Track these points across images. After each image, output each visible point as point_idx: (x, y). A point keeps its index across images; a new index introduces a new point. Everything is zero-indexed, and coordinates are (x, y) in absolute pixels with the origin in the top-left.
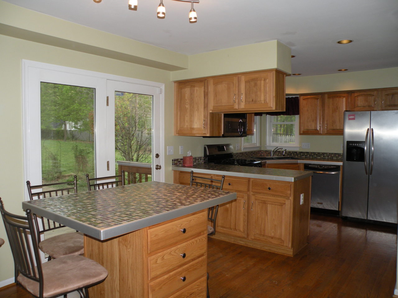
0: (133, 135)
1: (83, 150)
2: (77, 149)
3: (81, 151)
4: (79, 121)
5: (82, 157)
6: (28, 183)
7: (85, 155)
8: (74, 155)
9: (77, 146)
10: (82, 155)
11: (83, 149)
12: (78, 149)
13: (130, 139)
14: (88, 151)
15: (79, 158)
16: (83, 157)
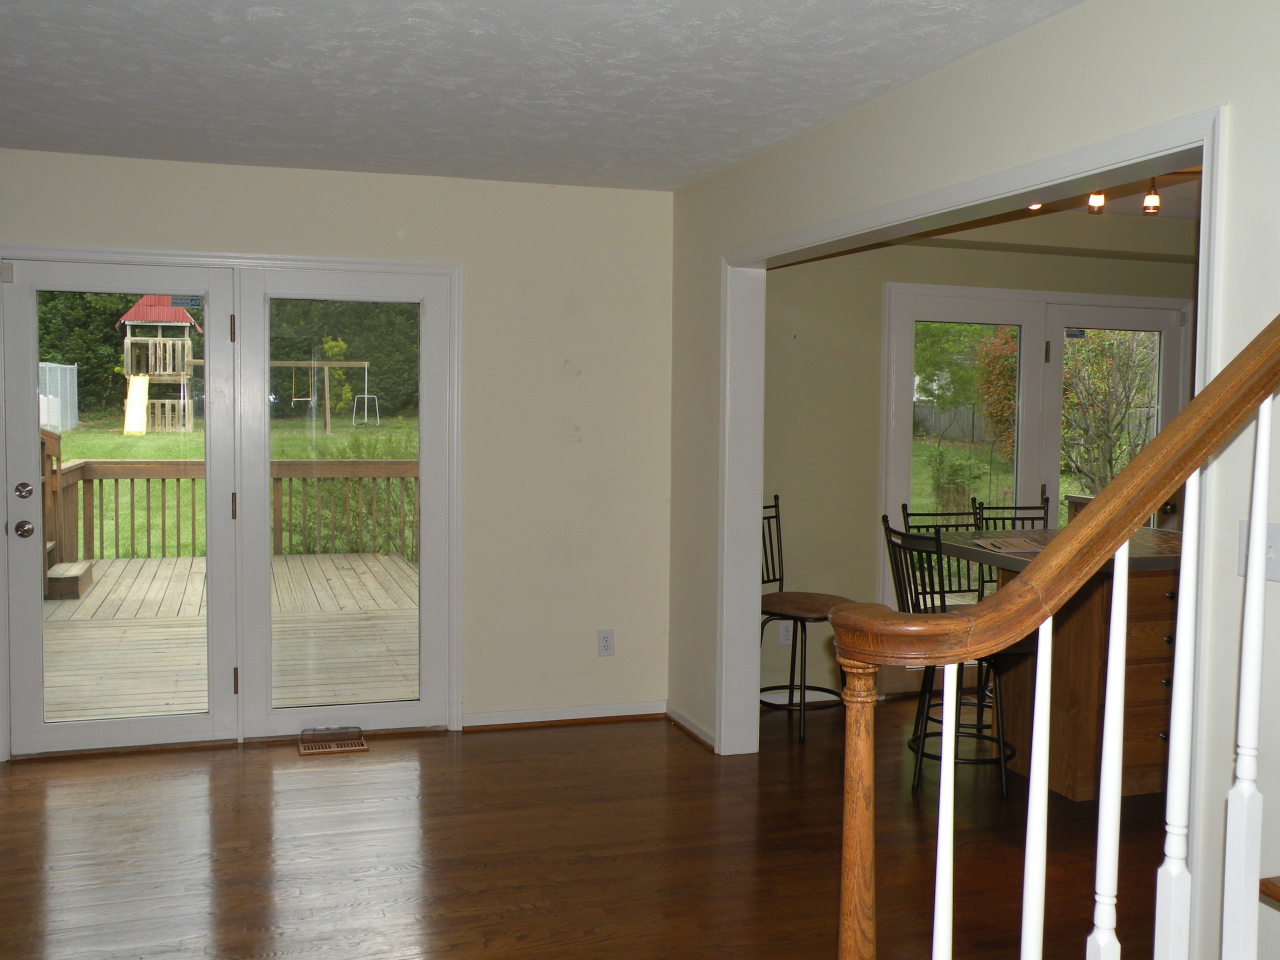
0: (1120, 426)
1: (961, 468)
2: (941, 462)
3: (955, 471)
4: (941, 369)
5: (957, 490)
6: (905, 507)
7: (967, 483)
8: (931, 481)
9: (941, 454)
10: (957, 484)
11: (961, 465)
12: (947, 463)
13: (1110, 438)
14: (976, 472)
15: (949, 491)
16: (960, 489)
